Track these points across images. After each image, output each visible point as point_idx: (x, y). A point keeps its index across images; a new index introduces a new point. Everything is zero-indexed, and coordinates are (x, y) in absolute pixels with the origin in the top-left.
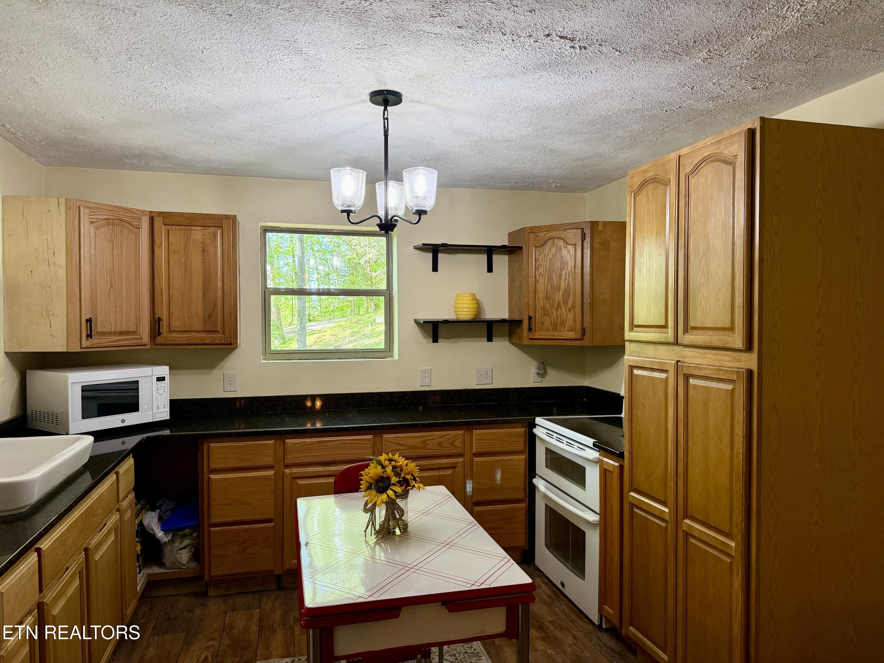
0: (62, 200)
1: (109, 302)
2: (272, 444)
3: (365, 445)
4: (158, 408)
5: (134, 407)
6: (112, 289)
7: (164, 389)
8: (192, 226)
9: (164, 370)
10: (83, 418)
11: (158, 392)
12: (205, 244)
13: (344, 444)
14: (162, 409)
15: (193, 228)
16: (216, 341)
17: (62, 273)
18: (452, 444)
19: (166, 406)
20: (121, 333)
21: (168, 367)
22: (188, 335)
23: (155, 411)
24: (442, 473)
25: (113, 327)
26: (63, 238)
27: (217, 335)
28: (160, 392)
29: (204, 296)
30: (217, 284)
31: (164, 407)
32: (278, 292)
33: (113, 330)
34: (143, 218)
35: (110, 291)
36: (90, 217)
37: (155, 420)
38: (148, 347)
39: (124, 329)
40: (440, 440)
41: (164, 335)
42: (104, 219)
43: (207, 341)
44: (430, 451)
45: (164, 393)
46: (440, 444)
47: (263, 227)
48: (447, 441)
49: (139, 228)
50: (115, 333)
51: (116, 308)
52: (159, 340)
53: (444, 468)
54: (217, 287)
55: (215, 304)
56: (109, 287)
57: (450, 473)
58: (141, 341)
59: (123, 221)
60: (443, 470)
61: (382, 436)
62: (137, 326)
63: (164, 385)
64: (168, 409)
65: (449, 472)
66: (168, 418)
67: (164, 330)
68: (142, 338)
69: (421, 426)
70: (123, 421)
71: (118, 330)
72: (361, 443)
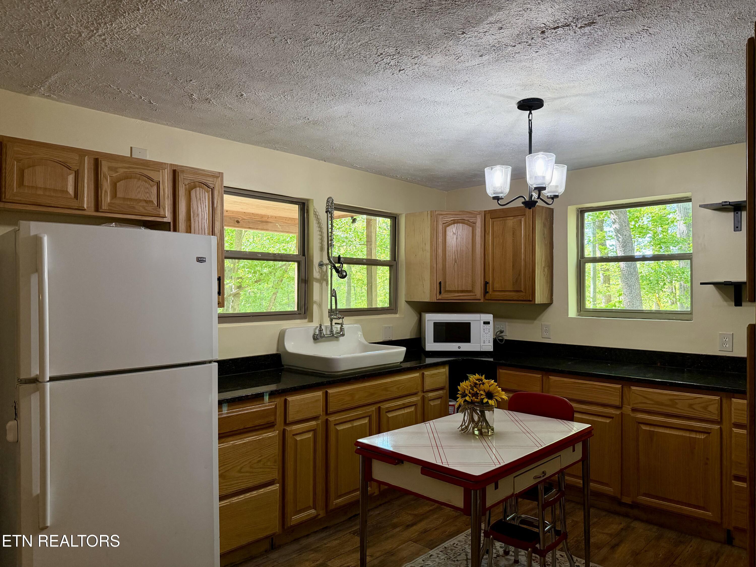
0: (429, 212)
1: (454, 271)
2: (539, 377)
3: (611, 392)
4: (484, 343)
5: (467, 340)
6: (456, 263)
7: (489, 330)
8: (507, 217)
9: (489, 317)
10: (434, 342)
11: (484, 332)
12: (514, 228)
13: (595, 388)
14: (487, 344)
15: (508, 218)
16: (520, 299)
17: (428, 255)
18: (705, 408)
19: (490, 342)
20: (462, 291)
21: (492, 315)
22: (503, 293)
23: (482, 344)
24: (693, 435)
25: (456, 287)
26: (429, 234)
27: (521, 294)
28: (486, 332)
29: (513, 266)
30: (521, 256)
31: (489, 342)
32: (594, 260)
33: (456, 289)
34: (478, 216)
35: (454, 264)
36: (443, 220)
37: (482, 350)
38: (482, 301)
39: (464, 288)
40: (691, 402)
41: (490, 293)
42: (452, 220)
43: (515, 298)
44: (679, 411)
45: (489, 333)
46: (690, 406)
47: (580, 209)
48: (698, 404)
49: (475, 223)
50: (458, 292)
51: (458, 275)
52: (488, 296)
53: (696, 432)
54: (521, 259)
55: (520, 271)
56: (454, 262)
57: (703, 438)
58: (475, 297)
59: (464, 220)
60: (695, 433)
61: (630, 388)
62: (472, 287)
63: (489, 327)
64: (492, 344)
65: (702, 436)
66: (492, 350)
67: (490, 289)
68: (476, 295)
69: (668, 384)
70: (459, 348)
71: (460, 289)
72: (609, 390)
